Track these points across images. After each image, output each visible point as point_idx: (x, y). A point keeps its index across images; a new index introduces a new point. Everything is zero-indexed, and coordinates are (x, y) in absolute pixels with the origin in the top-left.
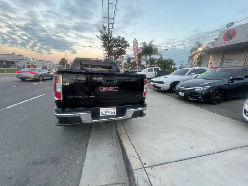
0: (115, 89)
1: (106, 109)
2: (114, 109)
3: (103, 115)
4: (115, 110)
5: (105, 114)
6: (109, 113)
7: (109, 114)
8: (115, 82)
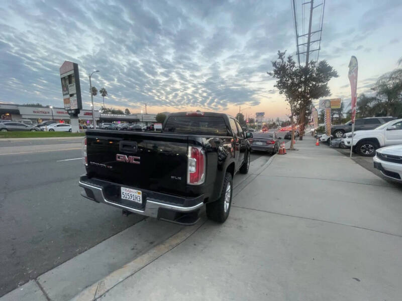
0: (136, 160)
1: (128, 189)
2: (139, 193)
3: (124, 198)
4: (141, 196)
5: (128, 197)
6: (133, 198)
7: (132, 200)
8: (135, 148)
